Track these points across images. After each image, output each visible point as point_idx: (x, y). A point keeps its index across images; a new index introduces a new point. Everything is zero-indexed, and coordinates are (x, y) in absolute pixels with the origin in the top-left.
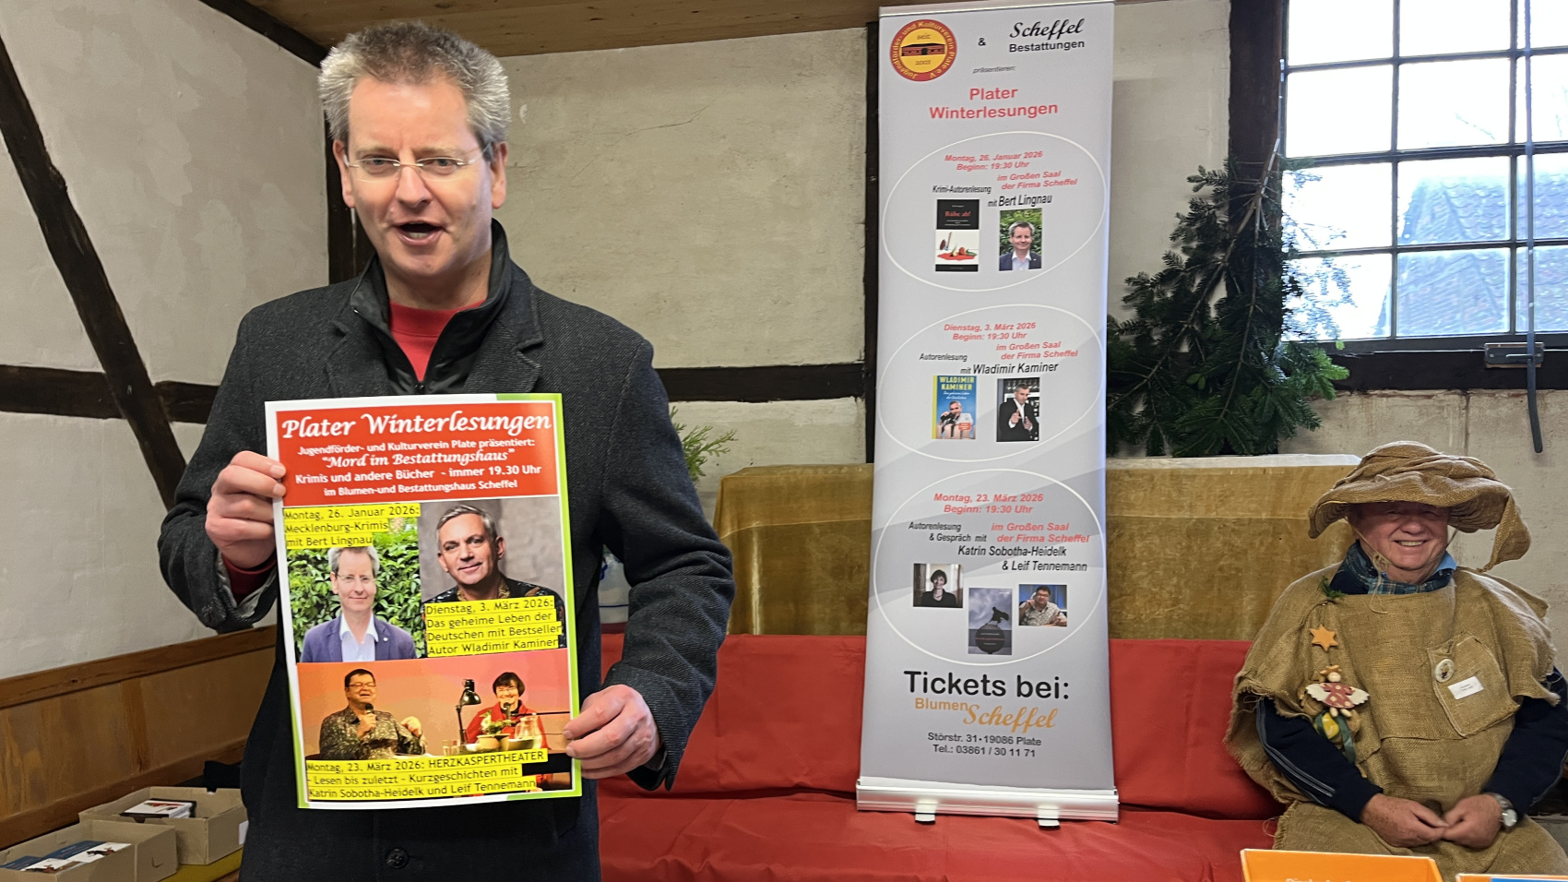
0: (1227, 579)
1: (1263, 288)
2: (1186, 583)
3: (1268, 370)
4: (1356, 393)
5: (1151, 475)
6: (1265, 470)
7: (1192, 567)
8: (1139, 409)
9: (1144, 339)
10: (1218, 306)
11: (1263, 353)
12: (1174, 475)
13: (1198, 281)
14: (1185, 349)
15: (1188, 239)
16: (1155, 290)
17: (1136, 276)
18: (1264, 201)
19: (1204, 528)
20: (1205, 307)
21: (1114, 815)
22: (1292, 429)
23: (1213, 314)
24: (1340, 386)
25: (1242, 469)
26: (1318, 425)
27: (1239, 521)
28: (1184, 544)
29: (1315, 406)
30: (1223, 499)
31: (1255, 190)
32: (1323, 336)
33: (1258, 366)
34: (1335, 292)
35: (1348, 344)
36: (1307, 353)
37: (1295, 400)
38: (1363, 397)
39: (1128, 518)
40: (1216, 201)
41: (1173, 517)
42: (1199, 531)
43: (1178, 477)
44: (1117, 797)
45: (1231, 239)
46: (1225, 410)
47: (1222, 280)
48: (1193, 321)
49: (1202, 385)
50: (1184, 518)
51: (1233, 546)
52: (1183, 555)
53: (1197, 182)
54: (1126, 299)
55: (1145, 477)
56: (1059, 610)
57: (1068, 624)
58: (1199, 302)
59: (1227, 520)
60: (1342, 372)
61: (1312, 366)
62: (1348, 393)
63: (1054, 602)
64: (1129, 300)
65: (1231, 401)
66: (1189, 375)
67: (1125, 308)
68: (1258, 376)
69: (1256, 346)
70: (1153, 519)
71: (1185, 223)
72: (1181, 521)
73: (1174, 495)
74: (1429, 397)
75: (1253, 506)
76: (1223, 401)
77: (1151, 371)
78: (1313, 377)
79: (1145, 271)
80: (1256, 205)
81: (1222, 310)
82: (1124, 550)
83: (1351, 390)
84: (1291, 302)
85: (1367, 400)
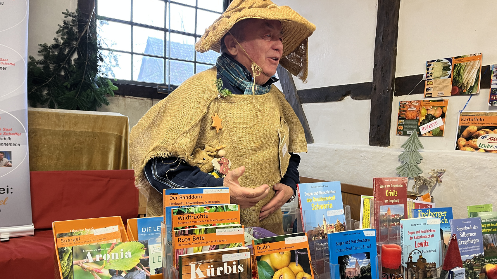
0: (77, 151)
1: (90, 57)
2: (62, 153)
3: (92, 84)
4: (121, 96)
5: (48, 114)
6: (90, 115)
7: (64, 147)
8: (45, 92)
9: (46, 67)
10: (75, 60)
11: (91, 79)
12: (57, 115)
13: (67, 50)
14: (63, 73)
15: (63, 34)
16: (51, 51)
17: (43, 44)
18: (90, 27)
19: (68, 134)
20: (70, 60)
21: (33, 233)
22: (101, 105)
23: (73, 63)
24: (116, 93)
25: (82, 114)
26: (109, 104)
27: (81, 132)
28: (61, 139)
29: (108, 99)
30: (76, 124)
31: (87, 23)
32: (110, 77)
33: (89, 83)
34: (114, 62)
35: (118, 80)
36: (105, 81)
37: (101, 95)
38: (123, 97)
39: (38, 129)
40: (73, 23)
41: (57, 129)
42: (67, 135)
43: (58, 115)
44: (33, 227)
45: (79, 38)
46: (77, 96)
47: (76, 52)
48: (65, 64)
49: (69, 86)
50: (61, 130)
51: (79, 140)
52: (61, 143)
53: (66, 14)
54: (39, 52)
55: (45, 115)
56: (8, 161)
57: (12, 166)
58: (68, 58)
59: (77, 132)
60: (116, 88)
61: (107, 85)
62: (119, 96)
63: (6, 158)
64: (40, 52)
65: (79, 93)
66: (64, 83)
67: (39, 55)
68: (88, 86)
69: (88, 76)
70: (49, 130)
71: (62, 29)
72: (60, 131)
73: (57, 122)
74: (142, 100)
75: (86, 127)
76: (76, 93)
77: (49, 79)
78: (107, 88)
79: (46, 43)
80: (87, 28)
81: (76, 62)
82: (38, 140)
83: (120, 95)
84: (100, 63)
85: (124, 98)
